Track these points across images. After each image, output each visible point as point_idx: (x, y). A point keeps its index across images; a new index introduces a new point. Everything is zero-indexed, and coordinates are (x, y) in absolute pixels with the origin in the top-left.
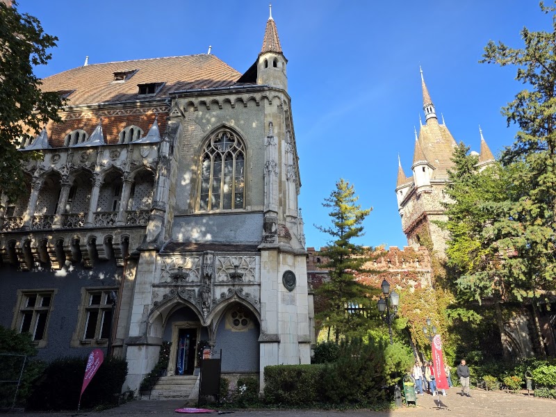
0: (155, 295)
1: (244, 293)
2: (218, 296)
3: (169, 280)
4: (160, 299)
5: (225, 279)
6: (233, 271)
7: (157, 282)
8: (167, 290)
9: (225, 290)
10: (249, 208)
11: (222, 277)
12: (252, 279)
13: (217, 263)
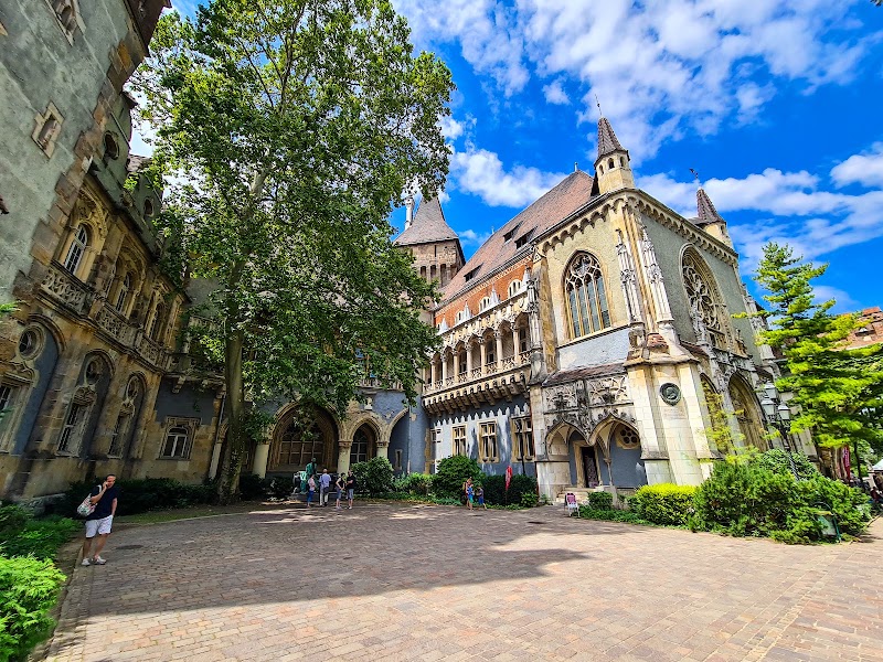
0: (546, 421)
1: (619, 413)
2: (596, 418)
3: (555, 407)
4: (551, 424)
5: (600, 401)
6: (604, 393)
7: (546, 410)
8: (554, 417)
9: (601, 411)
10: (616, 326)
11: (596, 400)
12: (625, 398)
13: (589, 387)
